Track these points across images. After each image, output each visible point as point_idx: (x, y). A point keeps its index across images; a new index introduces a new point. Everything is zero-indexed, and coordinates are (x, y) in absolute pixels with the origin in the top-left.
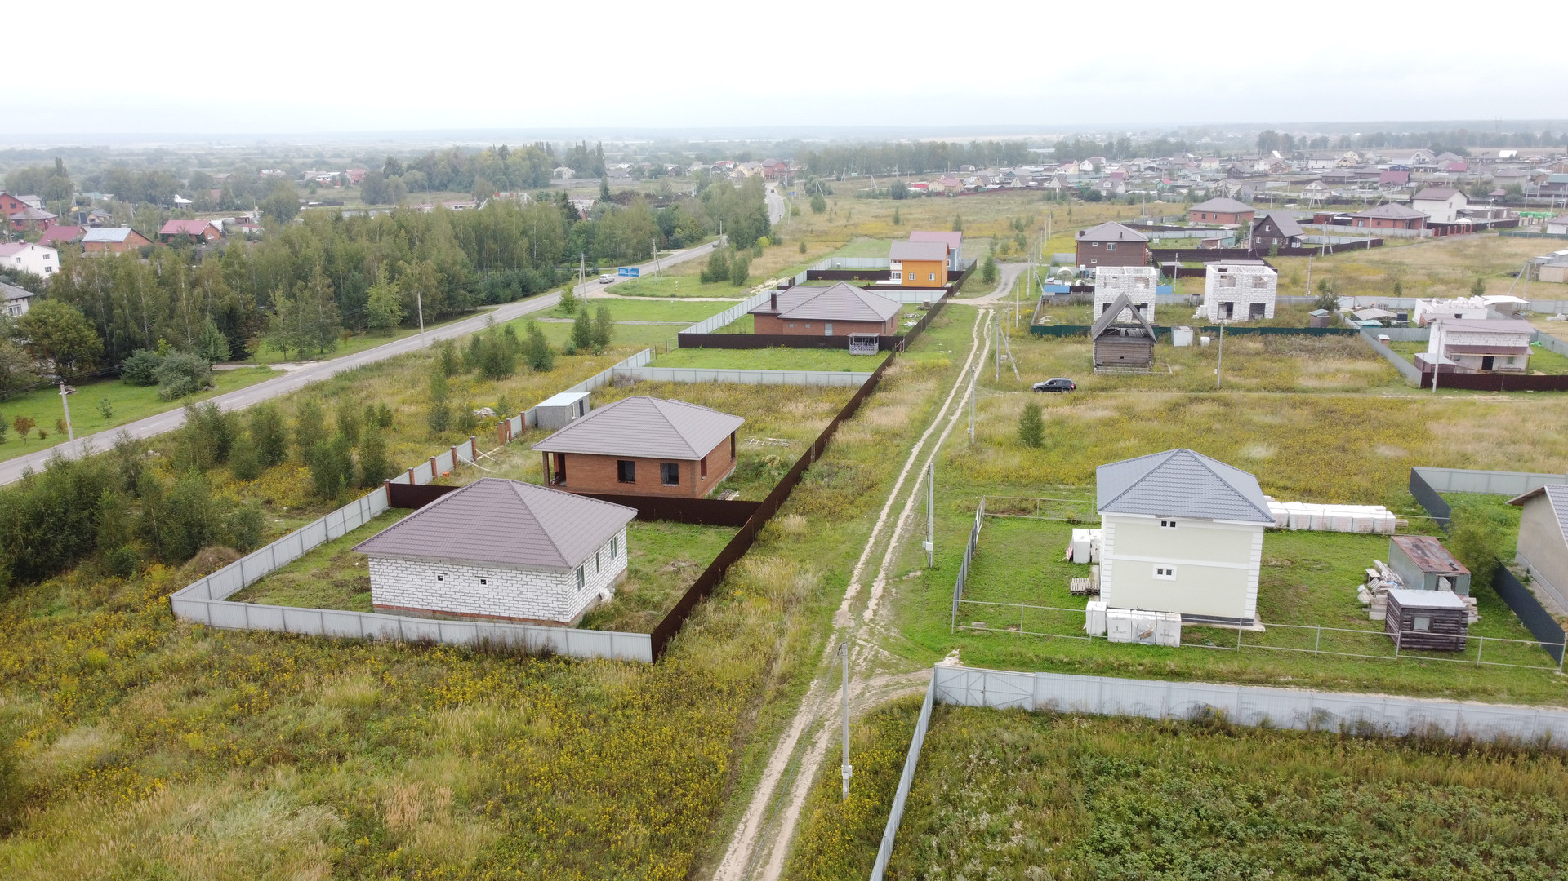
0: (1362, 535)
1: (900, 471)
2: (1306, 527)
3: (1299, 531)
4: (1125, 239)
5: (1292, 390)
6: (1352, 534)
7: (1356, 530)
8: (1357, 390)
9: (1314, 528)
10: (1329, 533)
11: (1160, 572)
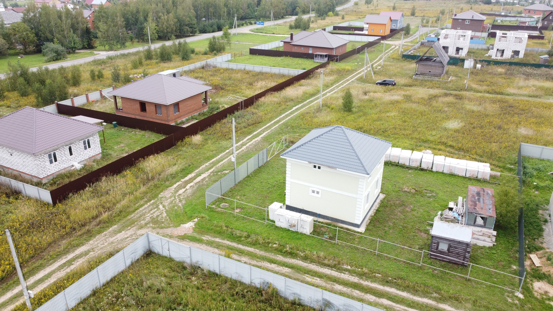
0: (470, 179)
1: (276, 118)
2: (441, 171)
3: (437, 172)
4: (475, 18)
5: (501, 93)
6: (464, 178)
7: (467, 176)
8: (536, 97)
9: (445, 171)
10: (452, 175)
11: (313, 192)
